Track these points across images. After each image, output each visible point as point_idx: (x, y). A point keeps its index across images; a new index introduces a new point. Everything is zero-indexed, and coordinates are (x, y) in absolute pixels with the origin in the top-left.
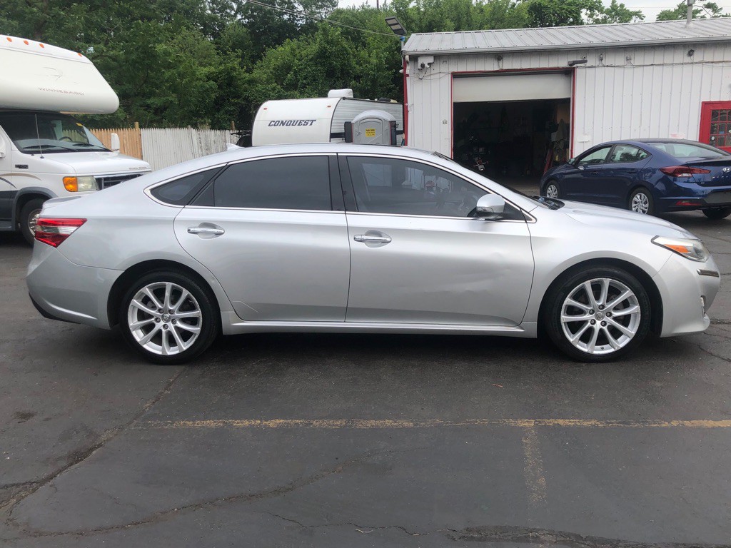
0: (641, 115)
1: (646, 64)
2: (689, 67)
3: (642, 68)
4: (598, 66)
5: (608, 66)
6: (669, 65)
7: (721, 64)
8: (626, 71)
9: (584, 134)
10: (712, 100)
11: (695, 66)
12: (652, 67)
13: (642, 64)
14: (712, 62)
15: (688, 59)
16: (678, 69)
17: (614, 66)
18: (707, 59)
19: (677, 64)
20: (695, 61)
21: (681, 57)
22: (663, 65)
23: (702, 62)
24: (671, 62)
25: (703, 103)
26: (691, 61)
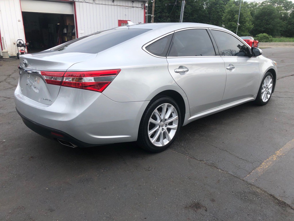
0: (100, 23)
1: (100, 3)
2: (113, 7)
3: (98, 5)
4: (84, 2)
5: (87, 2)
7: (122, 7)
8: (93, 5)
9: (82, 30)
10: (124, 20)
11: (115, 6)
12: (102, 5)
13: (98, 3)
14: (120, 6)
15: (112, 4)
16: (110, 7)
17: (89, 3)
18: (118, 5)
19: (110, 5)
20: (115, 5)
21: (110, 3)
22: (105, 4)
23: (117, 5)
24: (108, 4)
25: (118, 20)
26: (114, 4)
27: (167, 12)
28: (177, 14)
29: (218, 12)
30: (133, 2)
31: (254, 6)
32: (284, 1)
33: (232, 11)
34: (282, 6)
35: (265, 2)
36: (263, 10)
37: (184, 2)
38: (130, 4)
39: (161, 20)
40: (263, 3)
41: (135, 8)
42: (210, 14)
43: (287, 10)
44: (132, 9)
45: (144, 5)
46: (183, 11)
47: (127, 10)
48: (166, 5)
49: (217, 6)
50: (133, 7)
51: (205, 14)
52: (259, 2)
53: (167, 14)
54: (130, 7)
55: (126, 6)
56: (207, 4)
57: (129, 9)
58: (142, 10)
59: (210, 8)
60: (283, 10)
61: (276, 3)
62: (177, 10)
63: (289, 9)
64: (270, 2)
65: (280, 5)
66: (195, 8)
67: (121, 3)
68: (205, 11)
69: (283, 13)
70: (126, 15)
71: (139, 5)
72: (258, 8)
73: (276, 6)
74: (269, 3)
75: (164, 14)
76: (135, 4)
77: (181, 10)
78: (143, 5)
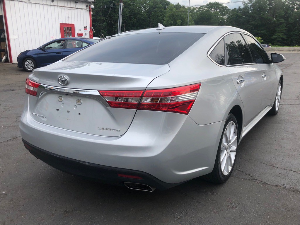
0: (38, 27)
1: (36, 3)
2: (52, 7)
3: (34, 5)
6: (45, 5)
7: (64, 8)
8: (28, 5)
9: (14, 35)
10: (63, 23)
11: (55, 7)
12: (39, 5)
13: (34, 2)
14: (61, 6)
15: (52, 4)
16: (49, 7)
17: (23, 2)
18: (59, 5)
19: (48, 5)
20: (55, 5)
21: (50, 3)
22: (43, 4)
23: (57, 6)
24: (46, 4)
25: (60, 23)
26: (53, 5)
27: (102, 15)
28: (113, 18)
29: (158, 16)
30: (76, 2)
31: (191, 11)
32: (220, 7)
33: (173, 15)
34: (219, 11)
35: (202, 6)
36: (202, 15)
37: (121, 4)
38: (73, 5)
39: (96, 24)
40: (200, 8)
41: (79, 9)
42: (149, 18)
43: (223, 15)
44: (76, 10)
45: (90, 6)
46: (121, 14)
47: (70, 11)
48: (101, 7)
49: (156, 9)
50: (77, 8)
51: (145, 18)
52: (196, 7)
53: (103, 18)
54: (74, 8)
55: (69, 7)
56: (145, 7)
57: (73, 11)
58: (87, 12)
59: (149, 12)
60: (219, 15)
61: (212, 8)
62: (114, 14)
63: (226, 15)
64: (207, 7)
65: (217, 10)
66: (133, 11)
67: (63, 4)
68: (144, 14)
69: (220, 18)
70: (68, 17)
71: (84, 6)
72: (195, 13)
73: (213, 11)
74: (206, 9)
75: (99, 18)
76: (79, 5)
77: (119, 13)
78: (88, 6)
